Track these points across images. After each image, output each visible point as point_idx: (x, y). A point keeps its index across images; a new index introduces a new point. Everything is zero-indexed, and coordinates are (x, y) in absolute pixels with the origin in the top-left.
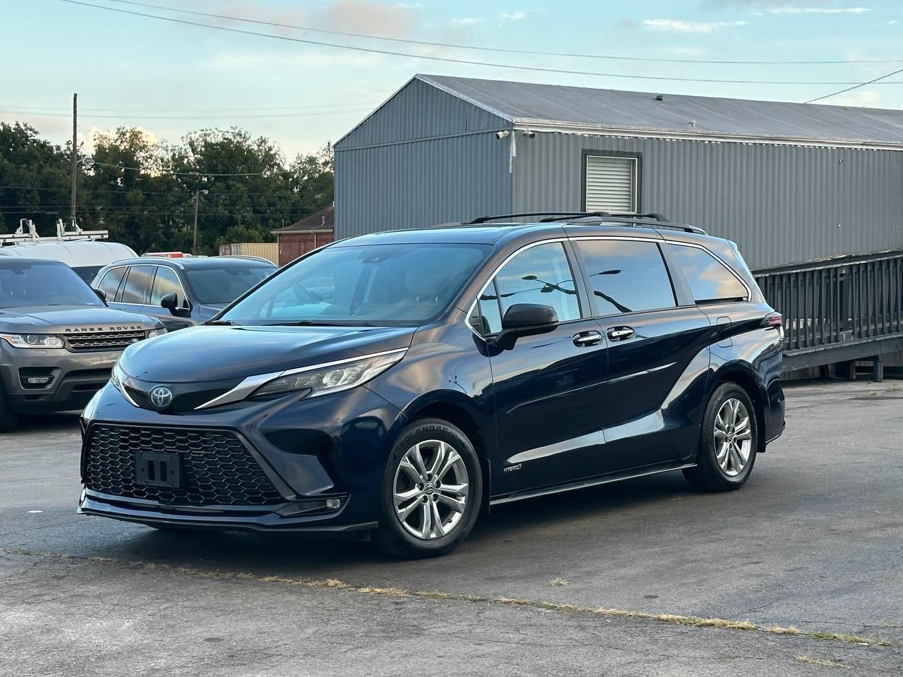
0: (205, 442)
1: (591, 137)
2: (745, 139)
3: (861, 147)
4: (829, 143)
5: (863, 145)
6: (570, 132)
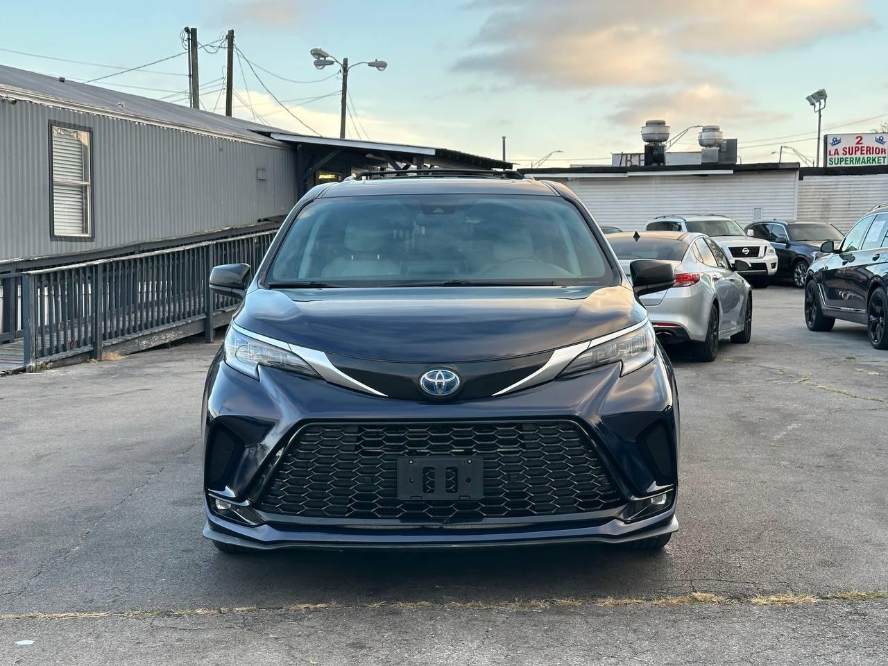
0: (522, 437)
1: (55, 108)
2: (162, 123)
3: (231, 138)
4: (214, 133)
5: (234, 137)
6: (39, 102)
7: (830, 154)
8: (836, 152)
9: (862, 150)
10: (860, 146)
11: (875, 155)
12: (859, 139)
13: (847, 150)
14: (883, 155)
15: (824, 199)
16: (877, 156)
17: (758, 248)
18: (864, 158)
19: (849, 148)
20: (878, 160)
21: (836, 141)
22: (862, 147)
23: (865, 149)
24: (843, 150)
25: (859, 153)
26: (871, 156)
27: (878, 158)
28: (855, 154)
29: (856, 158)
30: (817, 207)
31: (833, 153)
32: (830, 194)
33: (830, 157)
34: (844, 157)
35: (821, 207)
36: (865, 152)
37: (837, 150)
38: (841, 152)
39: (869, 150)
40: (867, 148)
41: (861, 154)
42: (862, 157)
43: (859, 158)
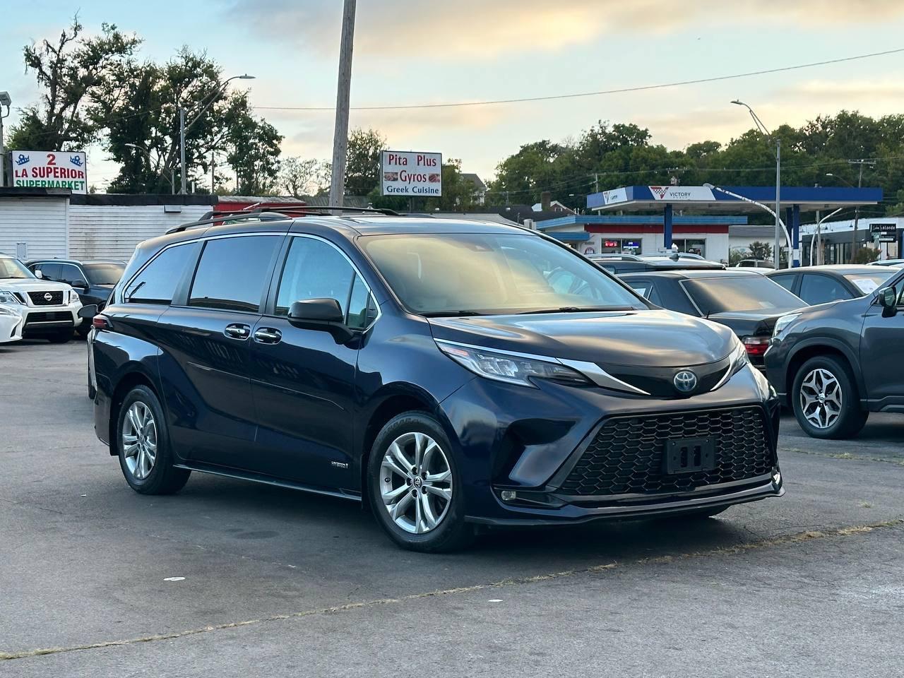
0: (734, 420)
7: (17, 176)
8: (25, 173)
9: (55, 172)
10: (52, 167)
11: (70, 179)
12: (51, 157)
13: (38, 171)
14: (81, 180)
15: (86, 233)
16: (74, 180)
17: (61, 293)
18: (58, 182)
19: (40, 168)
20: (75, 185)
21: (24, 159)
22: (55, 168)
23: (59, 170)
24: (33, 171)
25: (51, 175)
26: (67, 180)
27: (75, 182)
28: (48, 176)
29: (49, 182)
30: (79, 243)
31: (20, 174)
32: (93, 227)
33: (18, 179)
34: (34, 179)
35: (84, 243)
36: (59, 174)
37: (24, 170)
38: (30, 173)
39: (63, 172)
40: (61, 169)
41: (55, 176)
42: (56, 180)
43: (53, 182)
